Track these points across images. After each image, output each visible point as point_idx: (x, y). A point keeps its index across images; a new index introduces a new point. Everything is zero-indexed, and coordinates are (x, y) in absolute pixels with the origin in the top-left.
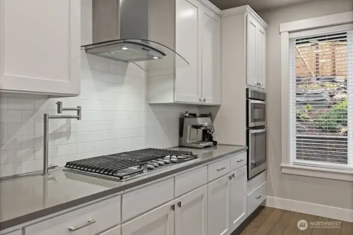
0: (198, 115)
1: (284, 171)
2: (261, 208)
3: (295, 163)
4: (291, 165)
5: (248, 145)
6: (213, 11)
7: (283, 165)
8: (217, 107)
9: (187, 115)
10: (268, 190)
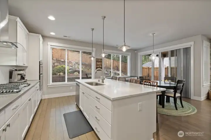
0: (18, 70)
1: (49, 87)
2: (41, 100)
3: (52, 84)
4: (51, 85)
5: (40, 79)
6: (26, 32)
7: (48, 85)
8: (27, 67)
9: (14, 70)
10: (43, 94)
